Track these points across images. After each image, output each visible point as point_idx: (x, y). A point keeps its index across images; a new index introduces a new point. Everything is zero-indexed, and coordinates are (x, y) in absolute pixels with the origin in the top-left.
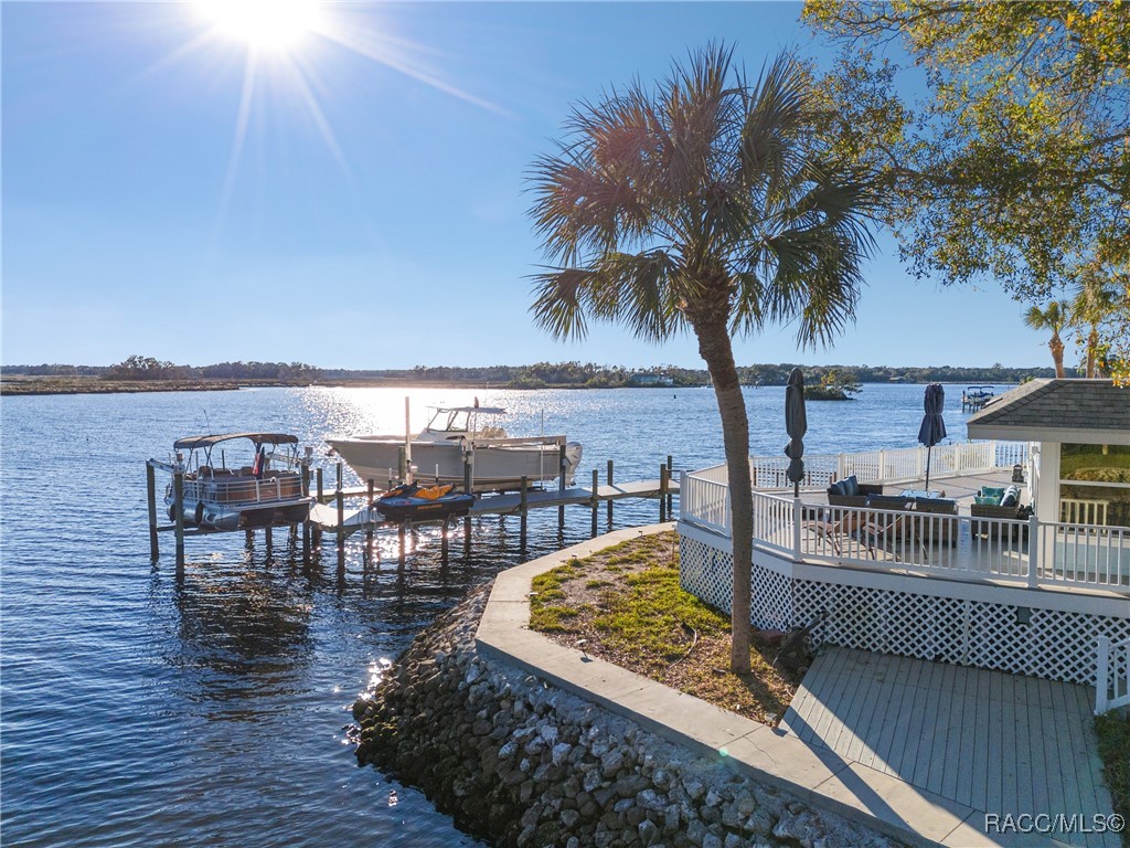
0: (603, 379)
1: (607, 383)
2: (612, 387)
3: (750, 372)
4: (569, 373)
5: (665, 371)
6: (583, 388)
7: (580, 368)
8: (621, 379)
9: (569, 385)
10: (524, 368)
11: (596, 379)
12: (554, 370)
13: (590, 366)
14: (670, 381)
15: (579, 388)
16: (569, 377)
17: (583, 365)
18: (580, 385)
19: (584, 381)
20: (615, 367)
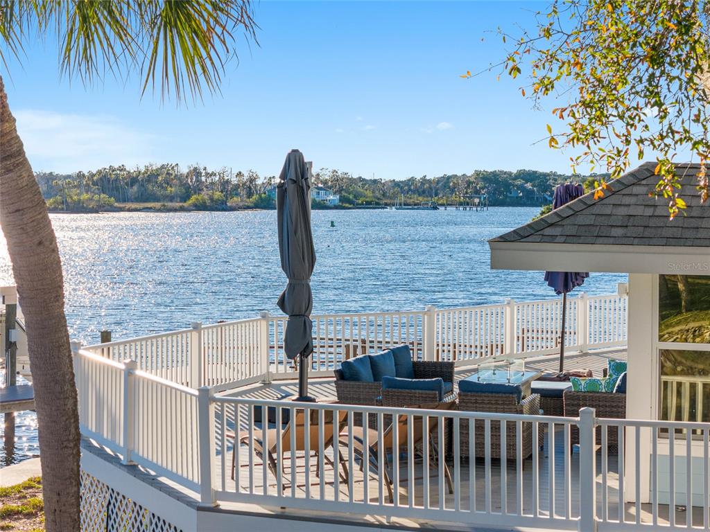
0: (218, 195)
1: (224, 202)
2: (232, 209)
3: (469, 183)
4: (161, 186)
5: (325, 182)
6: (182, 209)
7: (179, 177)
8: (250, 195)
9: (158, 205)
10: (80, 176)
11: (204, 195)
12: (133, 180)
13: (196, 172)
14: (333, 198)
15: (175, 210)
16: (159, 192)
17: (184, 170)
18: (178, 205)
19: (185, 198)
20: (239, 174)
